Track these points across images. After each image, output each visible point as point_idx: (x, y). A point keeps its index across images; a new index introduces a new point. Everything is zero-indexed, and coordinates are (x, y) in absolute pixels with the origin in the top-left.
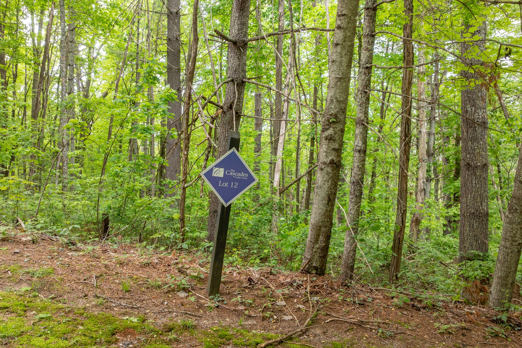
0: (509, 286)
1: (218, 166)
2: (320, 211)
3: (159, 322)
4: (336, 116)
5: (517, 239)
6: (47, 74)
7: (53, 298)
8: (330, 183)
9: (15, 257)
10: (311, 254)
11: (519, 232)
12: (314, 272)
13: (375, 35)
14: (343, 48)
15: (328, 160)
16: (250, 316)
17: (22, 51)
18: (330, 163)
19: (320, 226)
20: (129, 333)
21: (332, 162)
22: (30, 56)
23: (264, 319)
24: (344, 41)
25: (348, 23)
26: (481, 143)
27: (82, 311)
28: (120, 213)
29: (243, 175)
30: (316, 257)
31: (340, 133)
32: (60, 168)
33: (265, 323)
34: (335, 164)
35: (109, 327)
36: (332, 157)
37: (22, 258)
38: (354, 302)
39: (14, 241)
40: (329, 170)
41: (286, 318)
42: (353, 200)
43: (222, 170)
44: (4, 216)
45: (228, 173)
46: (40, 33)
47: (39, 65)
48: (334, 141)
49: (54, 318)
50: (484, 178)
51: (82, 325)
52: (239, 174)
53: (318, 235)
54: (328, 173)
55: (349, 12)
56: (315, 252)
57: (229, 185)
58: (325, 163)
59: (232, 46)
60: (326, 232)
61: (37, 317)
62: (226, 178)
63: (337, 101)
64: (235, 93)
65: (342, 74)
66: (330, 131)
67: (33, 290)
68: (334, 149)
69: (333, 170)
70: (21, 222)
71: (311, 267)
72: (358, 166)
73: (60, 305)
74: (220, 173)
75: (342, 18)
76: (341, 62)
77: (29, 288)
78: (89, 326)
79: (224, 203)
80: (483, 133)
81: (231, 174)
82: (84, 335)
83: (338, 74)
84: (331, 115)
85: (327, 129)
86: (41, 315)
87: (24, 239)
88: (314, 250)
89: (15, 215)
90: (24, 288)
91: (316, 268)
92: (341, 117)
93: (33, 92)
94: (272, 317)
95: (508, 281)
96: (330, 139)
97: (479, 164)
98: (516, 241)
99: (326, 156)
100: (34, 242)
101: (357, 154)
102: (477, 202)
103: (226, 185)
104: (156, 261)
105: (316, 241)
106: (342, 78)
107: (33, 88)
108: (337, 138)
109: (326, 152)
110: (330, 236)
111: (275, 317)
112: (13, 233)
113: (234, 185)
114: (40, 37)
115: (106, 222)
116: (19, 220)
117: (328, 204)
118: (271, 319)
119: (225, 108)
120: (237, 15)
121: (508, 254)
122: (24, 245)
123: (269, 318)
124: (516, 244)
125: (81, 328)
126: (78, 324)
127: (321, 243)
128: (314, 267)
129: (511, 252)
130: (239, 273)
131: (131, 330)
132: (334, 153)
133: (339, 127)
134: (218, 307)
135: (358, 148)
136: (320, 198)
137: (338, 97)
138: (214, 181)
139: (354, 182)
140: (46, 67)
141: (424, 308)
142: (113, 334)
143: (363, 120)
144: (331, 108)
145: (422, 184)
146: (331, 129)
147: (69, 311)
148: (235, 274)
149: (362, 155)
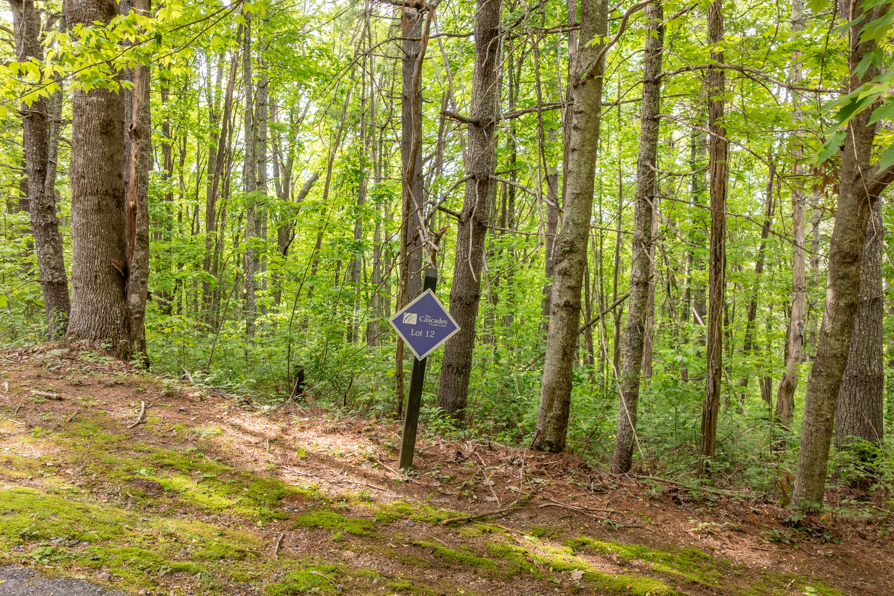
0: (816, 478)
1: (409, 311)
2: (553, 368)
3: (333, 492)
4: (572, 244)
5: (823, 412)
6: (229, 151)
7: (219, 461)
8: (565, 332)
9: (180, 416)
10: (543, 425)
11: (826, 403)
12: (548, 448)
13: (659, 118)
14: (582, 154)
15: (562, 302)
16: (444, 495)
17: (193, 115)
18: (565, 305)
19: (554, 389)
20: (297, 499)
21: (567, 305)
22: (205, 123)
23: (460, 498)
24: (583, 146)
25: (587, 122)
26: (870, 264)
27: (249, 474)
28: (319, 365)
29: (441, 321)
30: (550, 429)
31: (578, 266)
32: (245, 296)
33: (461, 503)
34: (572, 306)
35: (276, 491)
36: (568, 297)
37: (188, 417)
38: (589, 488)
39: (180, 397)
40: (564, 314)
41: (489, 499)
42: (629, 354)
43: (415, 315)
44: (168, 367)
45: (423, 319)
46: (218, 86)
47: (216, 136)
48: (570, 276)
49: (219, 478)
50: (875, 321)
51: (248, 487)
52: (436, 321)
53: (552, 400)
54: (562, 319)
55: (587, 108)
56: (548, 422)
57: (424, 334)
58: (557, 306)
59: (473, 127)
60: (561, 397)
61: (202, 477)
62: (420, 326)
63: (574, 224)
64: (475, 195)
65: (581, 188)
66: (565, 264)
67: (199, 450)
68: (569, 287)
69: (568, 315)
70: (188, 374)
71: (543, 441)
72: (636, 305)
73: (227, 468)
74: (412, 319)
75: (578, 115)
76: (579, 173)
77: (195, 449)
78: (255, 489)
79: (418, 357)
80: (873, 250)
81: (426, 320)
82: (249, 497)
83: (576, 189)
84: (565, 242)
85: (561, 261)
86: (206, 475)
87: (191, 395)
88: (547, 420)
89: (182, 366)
90: (189, 448)
91: (550, 444)
92: (580, 246)
93: (210, 178)
94: (472, 497)
95: (814, 471)
96: (565, 273)
97: (865, 298)
98: (822, 416)
99: (560, 296)
100: (202, 399)
101: (634, 288)
102: (861, 359)
103: (420, 333)
104: (345, 426)
105: (550, 407)
106: (579, 194)
107: (209, 172)
108: (574, 273)
109: (559, 291)
110: (568, 403)
111: (475, 497)
112: (179, 388)
113: (429, 334)
114: (219, 92)
115: (301, 376)
116: (186, 371)
117: (563, 359)
118: (469, 499)
119: (463, 216)
120: (480, 84)
121: (812, 433)
122: (191, 401)
123: (467, 497)
124: (823, 419)
125: (246, 489)
126: (244, 486)
127: (556, 411)
128: (548, 442)
129: (816, 431)
130: (448, 447)
131: (300, 497)
132: (569, 292)
133: (576, 258)
134: (407, 481)
135: (635, 279)
136: (553, 351)
137: (575, 218)
138: (406, 329)
139: (630, 328)
140: (227, 139)
141: (687, 502)
142: (280, 499)
143: (642, 240)
144: (566, 233)
145: (798, 328)
146: (566, 261)
147: (235, 474)
148: (442, 447)
149: (641, 290)
